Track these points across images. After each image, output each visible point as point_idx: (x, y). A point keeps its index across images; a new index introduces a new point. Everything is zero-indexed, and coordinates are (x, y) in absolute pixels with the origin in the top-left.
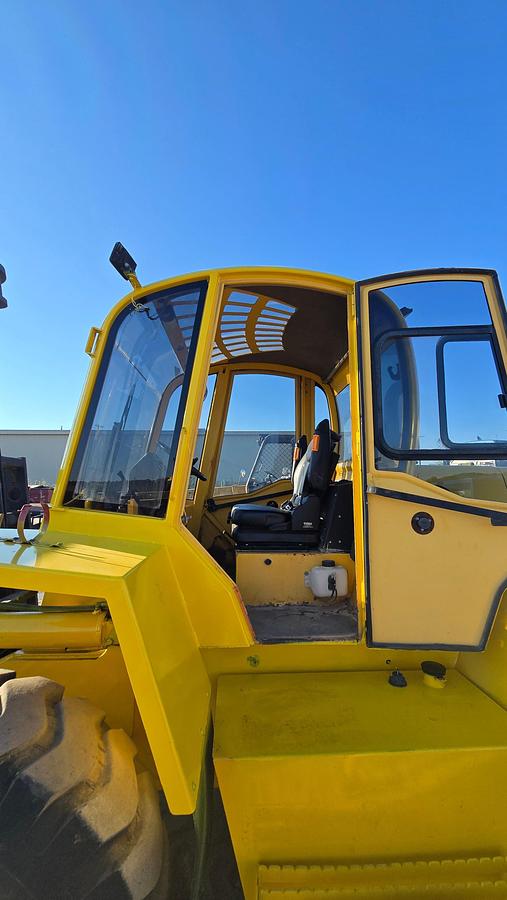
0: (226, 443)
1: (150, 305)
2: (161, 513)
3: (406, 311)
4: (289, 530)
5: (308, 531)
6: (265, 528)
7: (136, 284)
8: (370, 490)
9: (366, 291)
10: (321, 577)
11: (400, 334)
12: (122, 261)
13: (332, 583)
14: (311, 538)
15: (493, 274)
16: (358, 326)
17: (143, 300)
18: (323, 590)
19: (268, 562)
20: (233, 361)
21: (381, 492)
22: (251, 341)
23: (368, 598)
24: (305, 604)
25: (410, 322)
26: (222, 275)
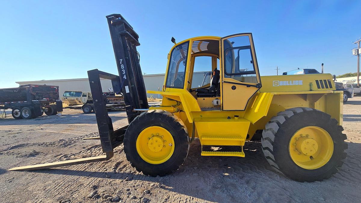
0: (194, 75)
1: (178, 47)
2: (183, 88)
3: (233, 43)
4: (209, 93)
5: (213, 93)
6: (203, 92)
7: (175, 44)
8: (223, 82)
9: (223, 40)
10: (215, 101)
11: (231, 49)
12: (173, 40)
13: (217, 102)
14: (213, 94)
15: (251, 34)
16: (222, 48)
17: (176, 47)
18: (215, 104)
19: (204, 99)
20: (195, 53)
21: (225, 82)
22: (199, 49)
23: (222, 102)
24: (212, 108)
25: (234, 46)
26: (192, 39)
